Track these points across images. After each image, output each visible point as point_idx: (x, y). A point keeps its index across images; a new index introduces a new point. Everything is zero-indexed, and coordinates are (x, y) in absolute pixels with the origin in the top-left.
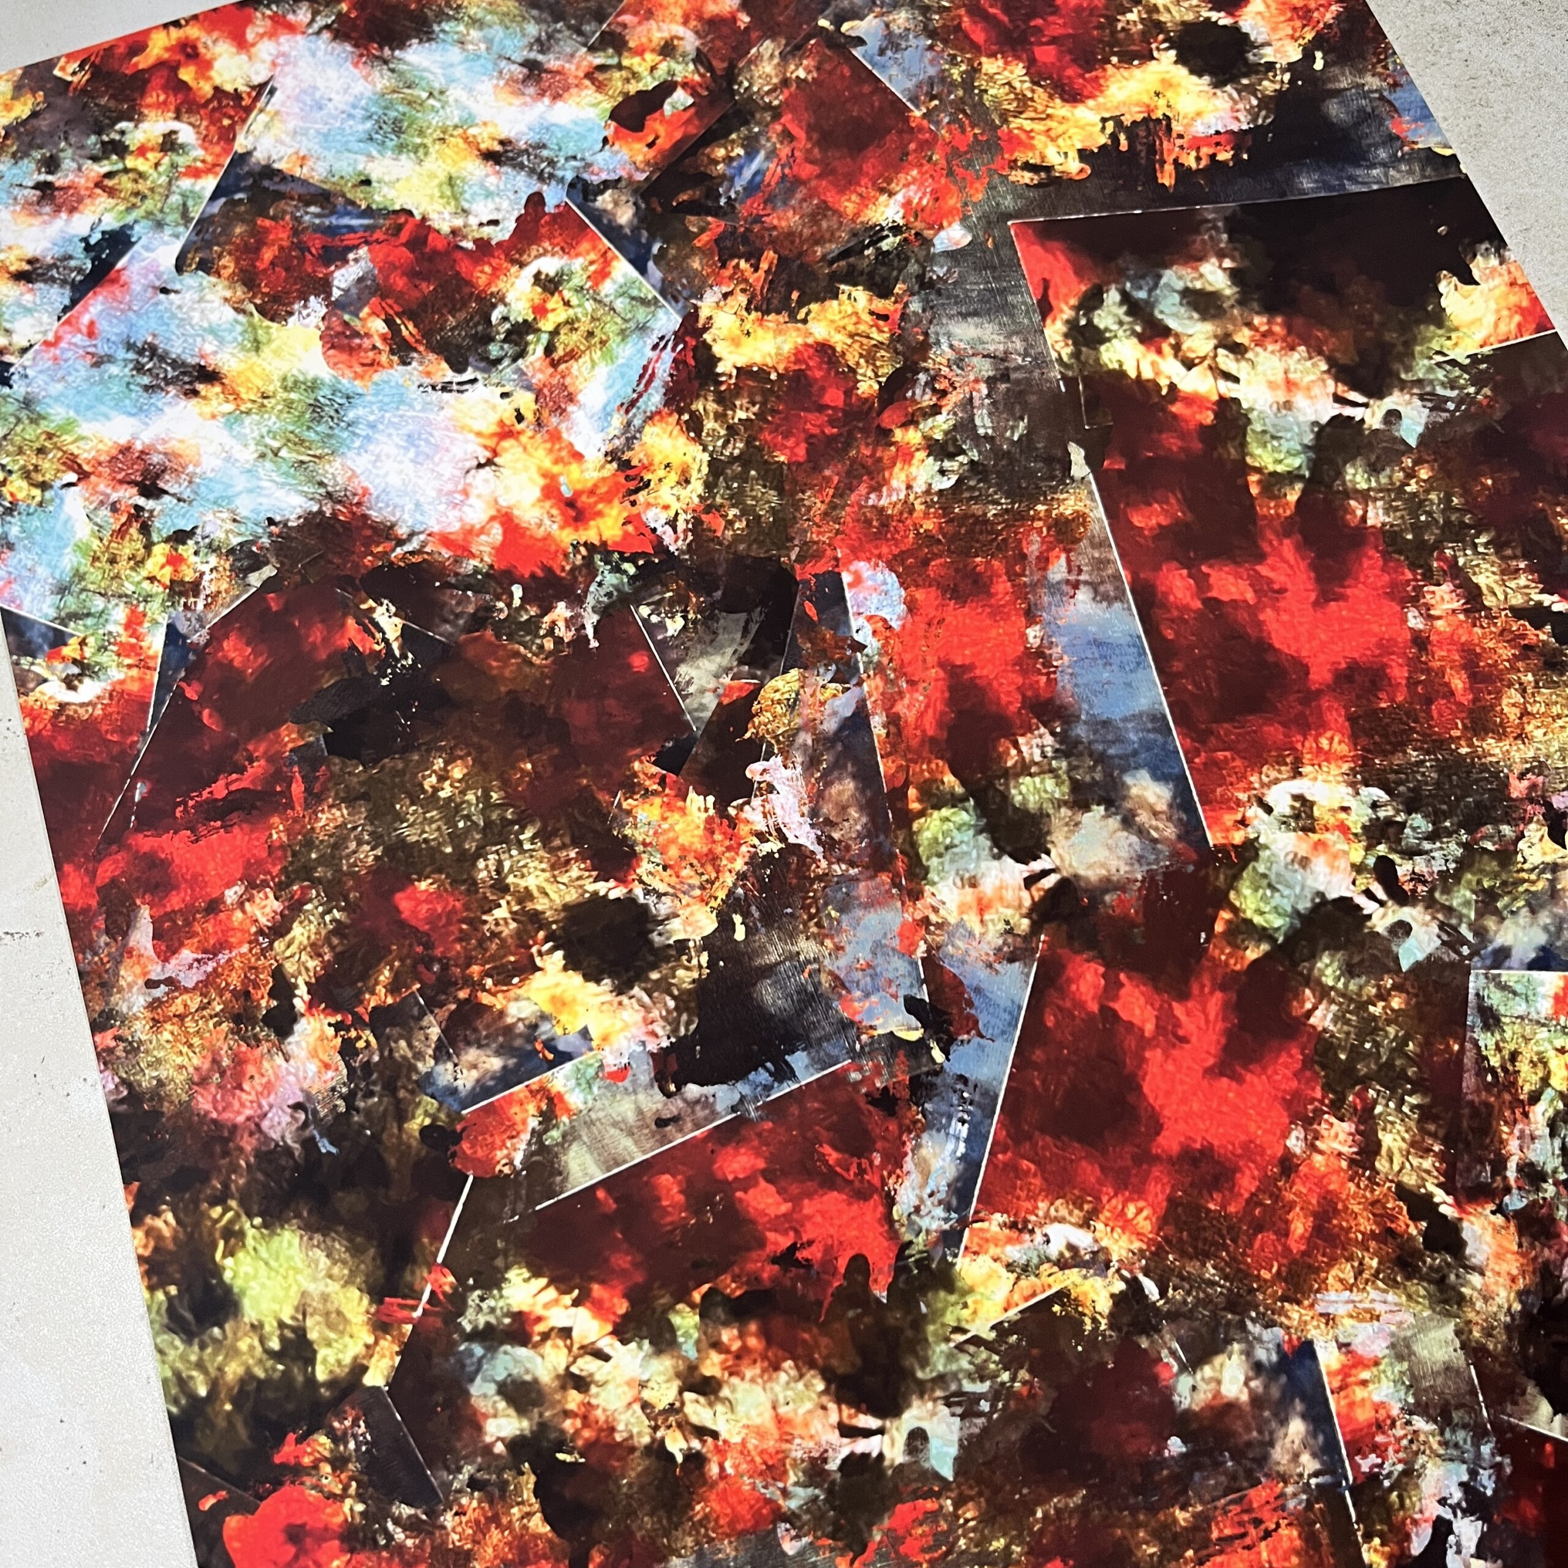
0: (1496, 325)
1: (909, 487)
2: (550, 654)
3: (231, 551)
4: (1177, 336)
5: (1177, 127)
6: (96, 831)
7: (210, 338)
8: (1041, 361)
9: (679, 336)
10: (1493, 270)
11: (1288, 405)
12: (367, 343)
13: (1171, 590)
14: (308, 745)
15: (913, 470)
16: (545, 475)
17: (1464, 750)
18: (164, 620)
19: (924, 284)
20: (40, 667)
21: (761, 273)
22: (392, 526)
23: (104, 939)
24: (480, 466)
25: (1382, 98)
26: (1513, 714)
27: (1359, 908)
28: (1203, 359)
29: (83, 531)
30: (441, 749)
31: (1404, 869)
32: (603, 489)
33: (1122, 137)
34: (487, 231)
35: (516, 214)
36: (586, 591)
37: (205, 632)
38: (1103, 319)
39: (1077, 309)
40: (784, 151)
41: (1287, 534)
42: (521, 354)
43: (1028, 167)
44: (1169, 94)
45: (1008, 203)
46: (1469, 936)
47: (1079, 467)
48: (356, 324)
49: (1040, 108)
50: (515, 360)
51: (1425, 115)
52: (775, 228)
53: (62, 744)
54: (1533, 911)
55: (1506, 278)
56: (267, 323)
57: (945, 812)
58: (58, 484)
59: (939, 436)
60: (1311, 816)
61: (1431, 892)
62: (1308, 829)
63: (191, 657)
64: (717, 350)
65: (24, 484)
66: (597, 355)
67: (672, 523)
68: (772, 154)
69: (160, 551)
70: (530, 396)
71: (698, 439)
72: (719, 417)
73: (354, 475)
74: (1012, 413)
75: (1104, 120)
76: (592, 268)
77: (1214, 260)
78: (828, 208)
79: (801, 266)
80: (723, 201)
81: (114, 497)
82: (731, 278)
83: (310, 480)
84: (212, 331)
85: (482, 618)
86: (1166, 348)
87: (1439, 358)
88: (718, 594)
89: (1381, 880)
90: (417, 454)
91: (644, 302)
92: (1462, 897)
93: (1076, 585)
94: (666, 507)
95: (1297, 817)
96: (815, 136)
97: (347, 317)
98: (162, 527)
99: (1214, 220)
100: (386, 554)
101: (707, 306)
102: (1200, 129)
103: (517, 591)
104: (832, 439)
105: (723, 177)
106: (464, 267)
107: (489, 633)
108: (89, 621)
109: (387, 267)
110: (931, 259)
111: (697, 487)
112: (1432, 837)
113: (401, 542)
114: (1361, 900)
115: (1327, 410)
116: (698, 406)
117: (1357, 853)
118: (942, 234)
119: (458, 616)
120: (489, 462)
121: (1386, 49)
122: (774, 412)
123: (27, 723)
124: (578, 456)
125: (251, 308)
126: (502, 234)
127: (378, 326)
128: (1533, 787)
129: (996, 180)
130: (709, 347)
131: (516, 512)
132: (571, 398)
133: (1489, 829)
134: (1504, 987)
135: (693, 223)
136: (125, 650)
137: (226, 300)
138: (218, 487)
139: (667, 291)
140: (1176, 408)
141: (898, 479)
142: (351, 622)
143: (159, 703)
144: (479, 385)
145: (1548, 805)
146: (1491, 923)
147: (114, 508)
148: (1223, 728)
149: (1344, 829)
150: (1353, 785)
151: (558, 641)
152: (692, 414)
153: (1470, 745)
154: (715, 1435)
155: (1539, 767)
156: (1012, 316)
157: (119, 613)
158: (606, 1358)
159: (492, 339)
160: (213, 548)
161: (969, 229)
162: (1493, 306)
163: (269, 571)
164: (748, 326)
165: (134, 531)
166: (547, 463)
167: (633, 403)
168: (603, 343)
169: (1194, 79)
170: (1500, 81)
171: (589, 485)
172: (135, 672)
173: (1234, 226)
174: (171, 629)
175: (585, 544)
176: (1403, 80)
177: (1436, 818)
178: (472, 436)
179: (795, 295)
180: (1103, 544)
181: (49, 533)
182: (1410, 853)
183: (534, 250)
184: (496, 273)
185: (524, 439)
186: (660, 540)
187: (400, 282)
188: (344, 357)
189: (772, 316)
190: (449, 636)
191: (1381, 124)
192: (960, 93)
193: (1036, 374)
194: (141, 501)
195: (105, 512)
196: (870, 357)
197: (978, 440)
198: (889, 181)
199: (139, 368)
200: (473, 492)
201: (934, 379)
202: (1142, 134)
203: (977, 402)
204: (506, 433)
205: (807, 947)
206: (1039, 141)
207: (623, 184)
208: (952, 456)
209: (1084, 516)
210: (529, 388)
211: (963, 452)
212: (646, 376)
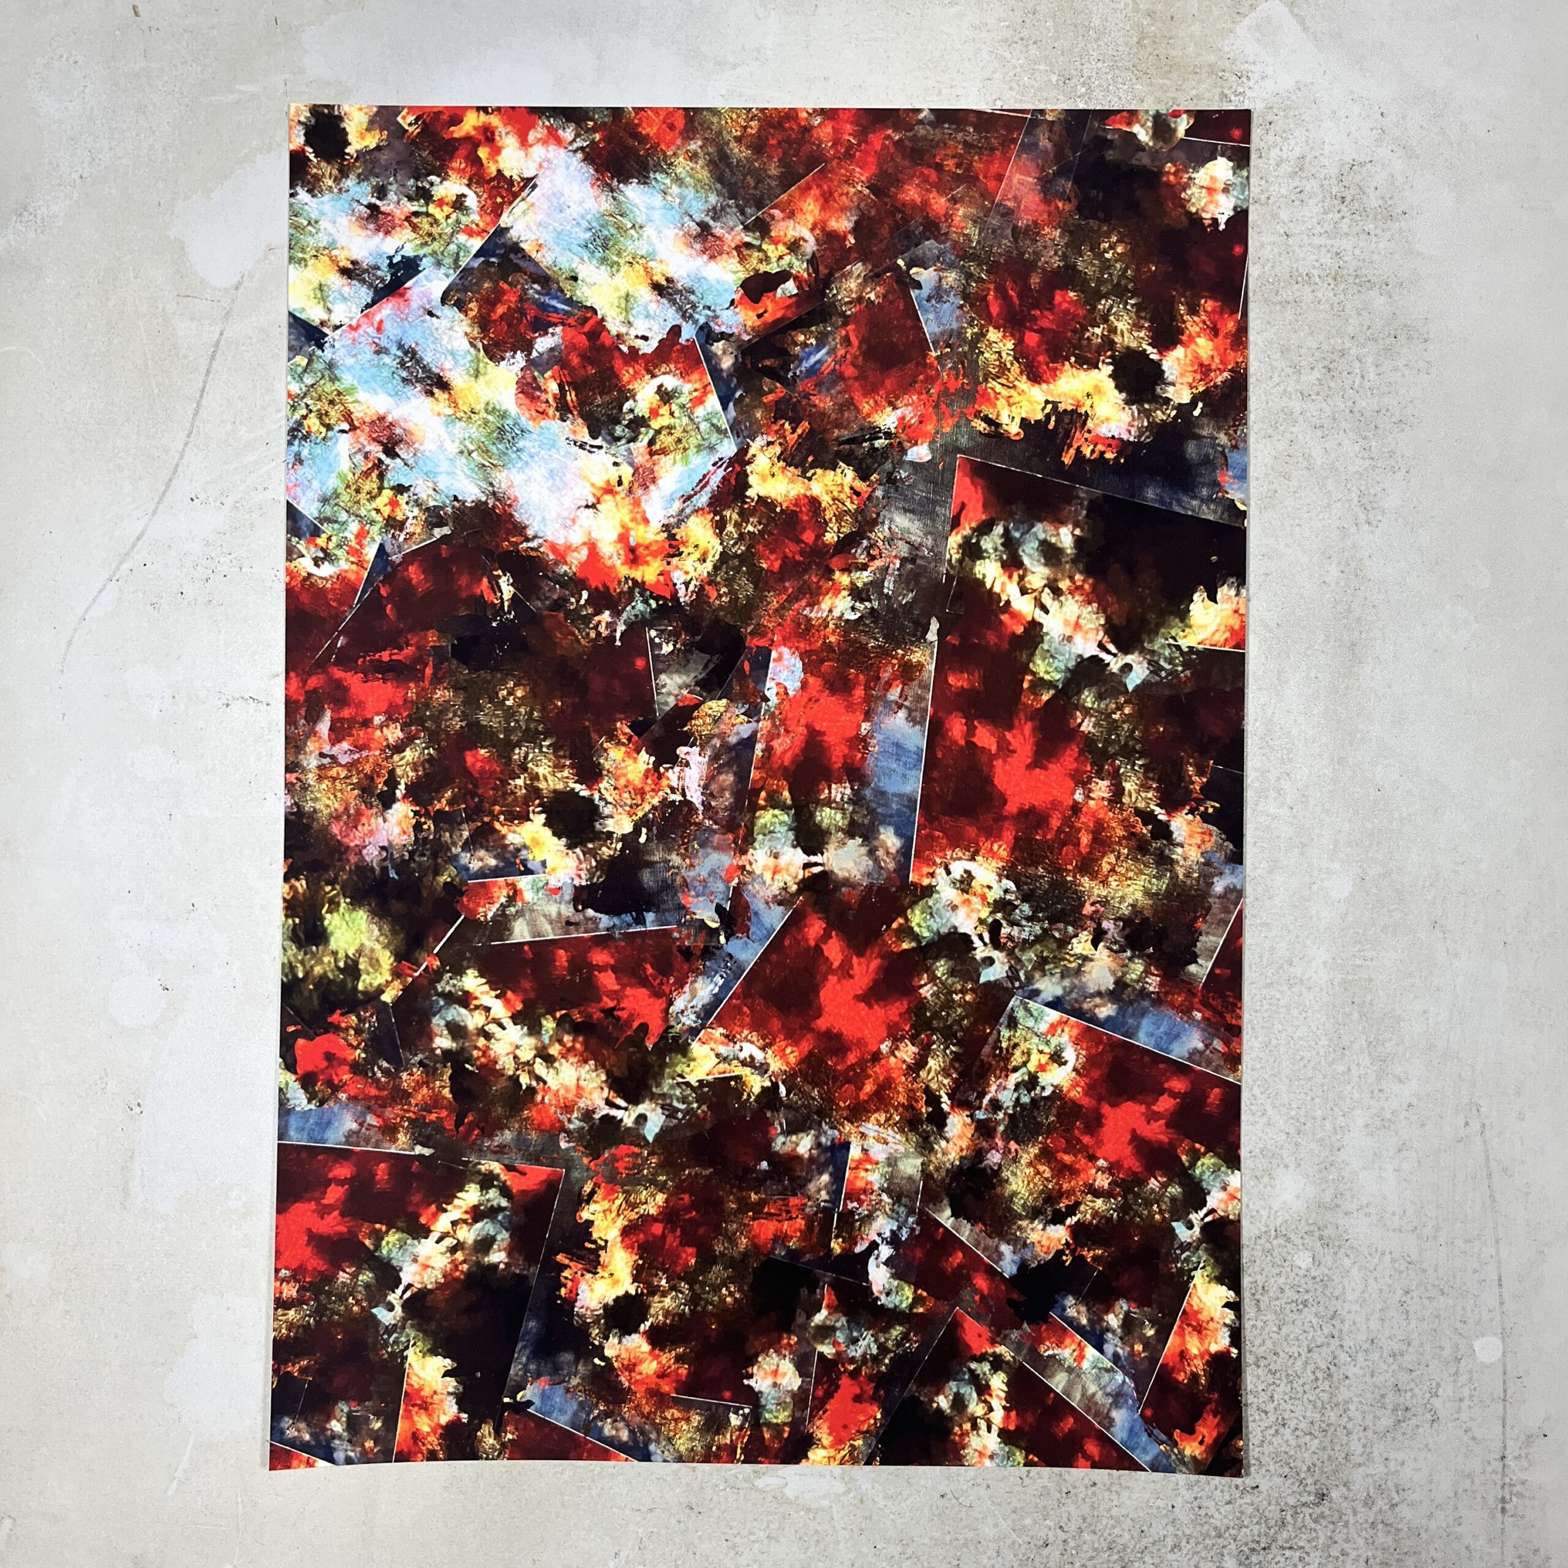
0: (1213, 634)
1: (830, 611)
2: (592, 640)
3: (428, 509)
4: (1026, 570)
5: (1090, 424)
6: (312, 657)
7: (450, 358)
8: (938, 557)
9: (732, 461)
10: (1230, 598)
11: (1069, 639)
12: (543, 397)
13: (951, 729)
14: (441, 647)
15: (837, 601)
16: (623, 527)
17: (1069, 878)
18: (378, 540)
19: (891, 480)
20: (302, 546)
21: (795, 435)
22: (525, 527)
23: (303, 721)
24: (587, 506)
25: (1223, 453)
26: (1106, 867)
27: (972, 942)
28: (1034, 591)
29: (345, 465)
30: (514, 676)
31: (1005, 930)
32: (654, 548)
33: (1053, 418)
34: (639, 343)
35: (660, 337)
36: (624, 609)
37: (400, 556)
38: (988, 543)
39: (974, 530)
40: (841, 352)
41: (1031, 718)
42: (633, 440)
43: (987, 420)
44: (1096, 398)
45: (964, 441)
46: (1023, 978)
47: (932, 636)
48: (541, 380)
49: (1012, 378)
50: (629, 442)
51: (1242, 476)
52: (815, 406)
53: (304, 598)
54: (1063, 977)
55: (1234, 606)
56: (487, 360)
57: (777, 812)
58: (337, 428)
59: (860, 585)
60: (969, 885)
61: (1014, 948)
62: (965, 891)
63: (389, 569)
64: (752, 479)
65: (317, 422)
66: (679, 457)
67: (687, 584)
68: (832, 351)
69: (387, 494)
70: (631, 470)
71: (719, 535)
72: (737, 525)
73: (512, 486)
74: (907, 586)
75: (1047, 402)
76: (695, 394)
77: (1070, 527)
78: (853, 404)
79: (821, 439)
80: (790, 374)
81: (368, 449)
82: (776, 432)
83: (486, 479)
84: (452, 353)
85: (560, 604)
86: (1015, 576)
87: (1171, 641)
88: (698, 638)
89: (990, 932)
90: (553, 485)
91: (719, 430)
92: (1029, 956)
93: (900, 707)
94: (687, 573)
95: (962, 882)
96: (864, 347)
97: (536, 374)
98: (392, 479)
99: (1083, 499)
100: (517, 544)
101: (755, 447)
102: (1104, 431)
103: (585, 595)
104: (798, 563)
105: (796, 357)
106: (618, 363)
107: (561, 615)
108: (336, 526)
109: (571, 347)
110: (901, 463)
111: (709, 566)
112: (1029, 919)
113: (527, 540)
114: (975, 939)
115: (1090, 649)
116: (727, 513)
117: (985, 913)
118: (915, 448)
119: (547, 598)
120: (593, 506)
121: (1242, 419)
122: (770, 533)
123: (288, 579)
124: (646, 521)
125: (480, 345)
126: (647, 348)
127: (553, 387)
128: (1096, 912)
129: (963, 422)
130: (747, 476)
131: (599, 545)
132: (654, 480)
133: (1061, 925)
134: (1028, 1010)
135: (767, 384)
136: (352, 552)
137: (466, 334)
138: (430, 464)
139: (735, 428)
140: (1004, 617)
141: (826, 603)
142: (485, 580)
143: (364, 592)
144: (603, 451)
145: (1099, 924)
146: (1037, 975)
147: (366, 456)
148: (945, 819)
149: (984, 897)
150: (1000, 876)
151: (599, 634)
152: (723, 518)
153: (1074, 877)
154: (545, 1083)
155: (1105, 902)
156: (933, 521)
157: (354, 527)
158: (504, 1028)
159: (619, 423)
160: (418, 503)
161: (932, 450)
162: (1218, 620)
163: (446, 530)
164: (775, 470)
165: (374, 475)
166: (627, 519)
167: (689, 497)
168: (685, 449)
169: (1116, 392)
170: (1305, 463)
171: (647, 542)
172: (354, 567)
173: (1094, 508)
174: (382, 547)
175: (633, 579)
176: (1241, 445)
177: (1036, 910)
178: (588, 485)
179: (810, 459)
180: (925, 687)
181: (325, 460)
182: (1012, 923)
183: (664, 368)
184: (636, 376)
185: (618, 497)
186: (676, 592)
187: (575, 361)
188: (527, 401)
189: (792, 469)
190: (538, 609)
191: (1214, 471)
192: (966, 348)
193: (932, 565)
194: (383, 457)
195: (359, 457)
196: (839, 518)
197: (881, 595)
198: (897, 398)
199: (402, 364)
200: (579, 522)
201: (871, 546)
202: (1067, 421)
203: (890, 571)
204: (609, 490)
205: (675, 859)
206: (1001, 403)
207: (733, 339)
208: (862, 601)
209: (923, 666)
210: (631, 464)
211: (870, 601)
212: (703, 482)
